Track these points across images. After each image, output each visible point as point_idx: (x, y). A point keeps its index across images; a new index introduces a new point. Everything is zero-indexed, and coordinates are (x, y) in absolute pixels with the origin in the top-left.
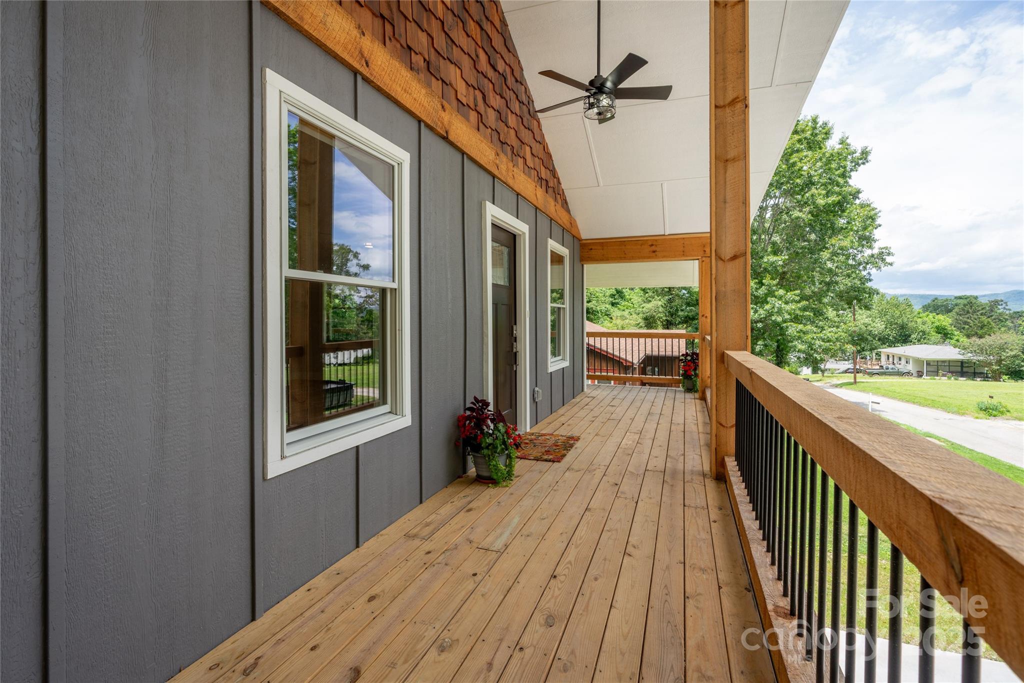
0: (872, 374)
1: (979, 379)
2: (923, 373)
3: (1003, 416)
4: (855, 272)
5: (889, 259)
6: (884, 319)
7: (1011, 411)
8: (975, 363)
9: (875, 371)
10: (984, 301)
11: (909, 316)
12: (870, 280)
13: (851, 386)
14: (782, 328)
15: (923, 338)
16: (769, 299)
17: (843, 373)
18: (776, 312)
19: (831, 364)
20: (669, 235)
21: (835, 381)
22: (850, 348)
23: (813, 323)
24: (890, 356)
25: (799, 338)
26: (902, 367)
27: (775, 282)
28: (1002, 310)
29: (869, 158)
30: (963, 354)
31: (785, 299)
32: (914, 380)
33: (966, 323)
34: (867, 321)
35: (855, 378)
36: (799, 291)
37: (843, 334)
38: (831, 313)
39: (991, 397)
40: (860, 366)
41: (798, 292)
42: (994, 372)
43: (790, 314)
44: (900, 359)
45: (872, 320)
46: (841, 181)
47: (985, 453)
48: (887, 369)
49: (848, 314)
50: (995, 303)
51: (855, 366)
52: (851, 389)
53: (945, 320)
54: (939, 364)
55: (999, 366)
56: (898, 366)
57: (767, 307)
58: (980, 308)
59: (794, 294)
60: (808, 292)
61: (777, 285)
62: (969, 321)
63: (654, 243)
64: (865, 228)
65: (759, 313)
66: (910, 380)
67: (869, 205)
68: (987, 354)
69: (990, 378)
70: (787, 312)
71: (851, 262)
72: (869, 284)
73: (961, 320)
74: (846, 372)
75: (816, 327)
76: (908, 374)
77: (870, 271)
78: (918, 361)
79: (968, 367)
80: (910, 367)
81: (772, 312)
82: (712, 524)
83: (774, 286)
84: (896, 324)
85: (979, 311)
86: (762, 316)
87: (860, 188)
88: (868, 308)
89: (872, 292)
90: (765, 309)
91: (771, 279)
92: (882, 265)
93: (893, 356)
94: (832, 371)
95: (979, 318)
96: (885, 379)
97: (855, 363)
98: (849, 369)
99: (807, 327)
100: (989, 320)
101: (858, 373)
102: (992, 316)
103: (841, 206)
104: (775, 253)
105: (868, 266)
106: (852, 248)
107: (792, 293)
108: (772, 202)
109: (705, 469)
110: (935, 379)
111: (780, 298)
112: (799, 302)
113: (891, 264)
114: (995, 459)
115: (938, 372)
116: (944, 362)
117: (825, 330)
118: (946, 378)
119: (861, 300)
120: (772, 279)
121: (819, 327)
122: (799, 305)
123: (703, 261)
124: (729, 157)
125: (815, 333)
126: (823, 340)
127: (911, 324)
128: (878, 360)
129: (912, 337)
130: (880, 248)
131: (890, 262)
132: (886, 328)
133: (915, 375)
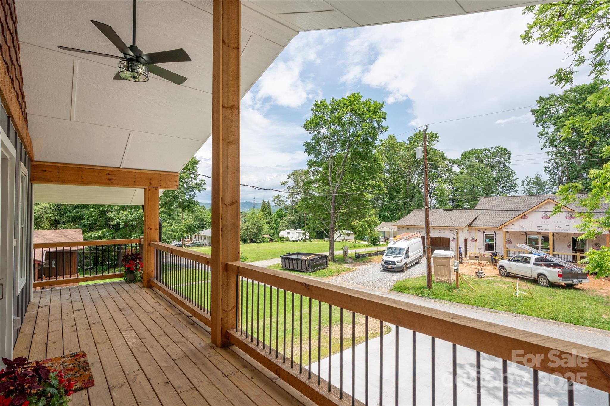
3: (246, 261)
4: (188, 192)
5: (204, 186)
6: (194, 216)
7: (248, 258)
9: (191, 245)
11: (204, 215)
12: (195, 197)
15: (211, 225)
20: (123, 168)
24: (197, 236)
26: (202, 241)
39: (241, 253)
44: (201, 237)
48: (196, 243)
56: (200, 241)
63: (110, 173)
71: (186, 186)
72: (195, 199)
76: (205, 244)
77: (195, 192)
78: (209, 238)
82: (253, 380)
84: (199, 219)
86: (136, 217)
89: (196, 203)
92: (201, 189)
105: (194, 189)
106: (186, 178)
109: (208, 343)
119: (190, 207)
123: (149, 190)
124: (230, 140)
126: (172, 231)
127: (206, 219)
128: (191, 239)
129: (206, 225)
130: (200, 180)
131: (205, 188)
132: (194, 221)
133: (208, 245)
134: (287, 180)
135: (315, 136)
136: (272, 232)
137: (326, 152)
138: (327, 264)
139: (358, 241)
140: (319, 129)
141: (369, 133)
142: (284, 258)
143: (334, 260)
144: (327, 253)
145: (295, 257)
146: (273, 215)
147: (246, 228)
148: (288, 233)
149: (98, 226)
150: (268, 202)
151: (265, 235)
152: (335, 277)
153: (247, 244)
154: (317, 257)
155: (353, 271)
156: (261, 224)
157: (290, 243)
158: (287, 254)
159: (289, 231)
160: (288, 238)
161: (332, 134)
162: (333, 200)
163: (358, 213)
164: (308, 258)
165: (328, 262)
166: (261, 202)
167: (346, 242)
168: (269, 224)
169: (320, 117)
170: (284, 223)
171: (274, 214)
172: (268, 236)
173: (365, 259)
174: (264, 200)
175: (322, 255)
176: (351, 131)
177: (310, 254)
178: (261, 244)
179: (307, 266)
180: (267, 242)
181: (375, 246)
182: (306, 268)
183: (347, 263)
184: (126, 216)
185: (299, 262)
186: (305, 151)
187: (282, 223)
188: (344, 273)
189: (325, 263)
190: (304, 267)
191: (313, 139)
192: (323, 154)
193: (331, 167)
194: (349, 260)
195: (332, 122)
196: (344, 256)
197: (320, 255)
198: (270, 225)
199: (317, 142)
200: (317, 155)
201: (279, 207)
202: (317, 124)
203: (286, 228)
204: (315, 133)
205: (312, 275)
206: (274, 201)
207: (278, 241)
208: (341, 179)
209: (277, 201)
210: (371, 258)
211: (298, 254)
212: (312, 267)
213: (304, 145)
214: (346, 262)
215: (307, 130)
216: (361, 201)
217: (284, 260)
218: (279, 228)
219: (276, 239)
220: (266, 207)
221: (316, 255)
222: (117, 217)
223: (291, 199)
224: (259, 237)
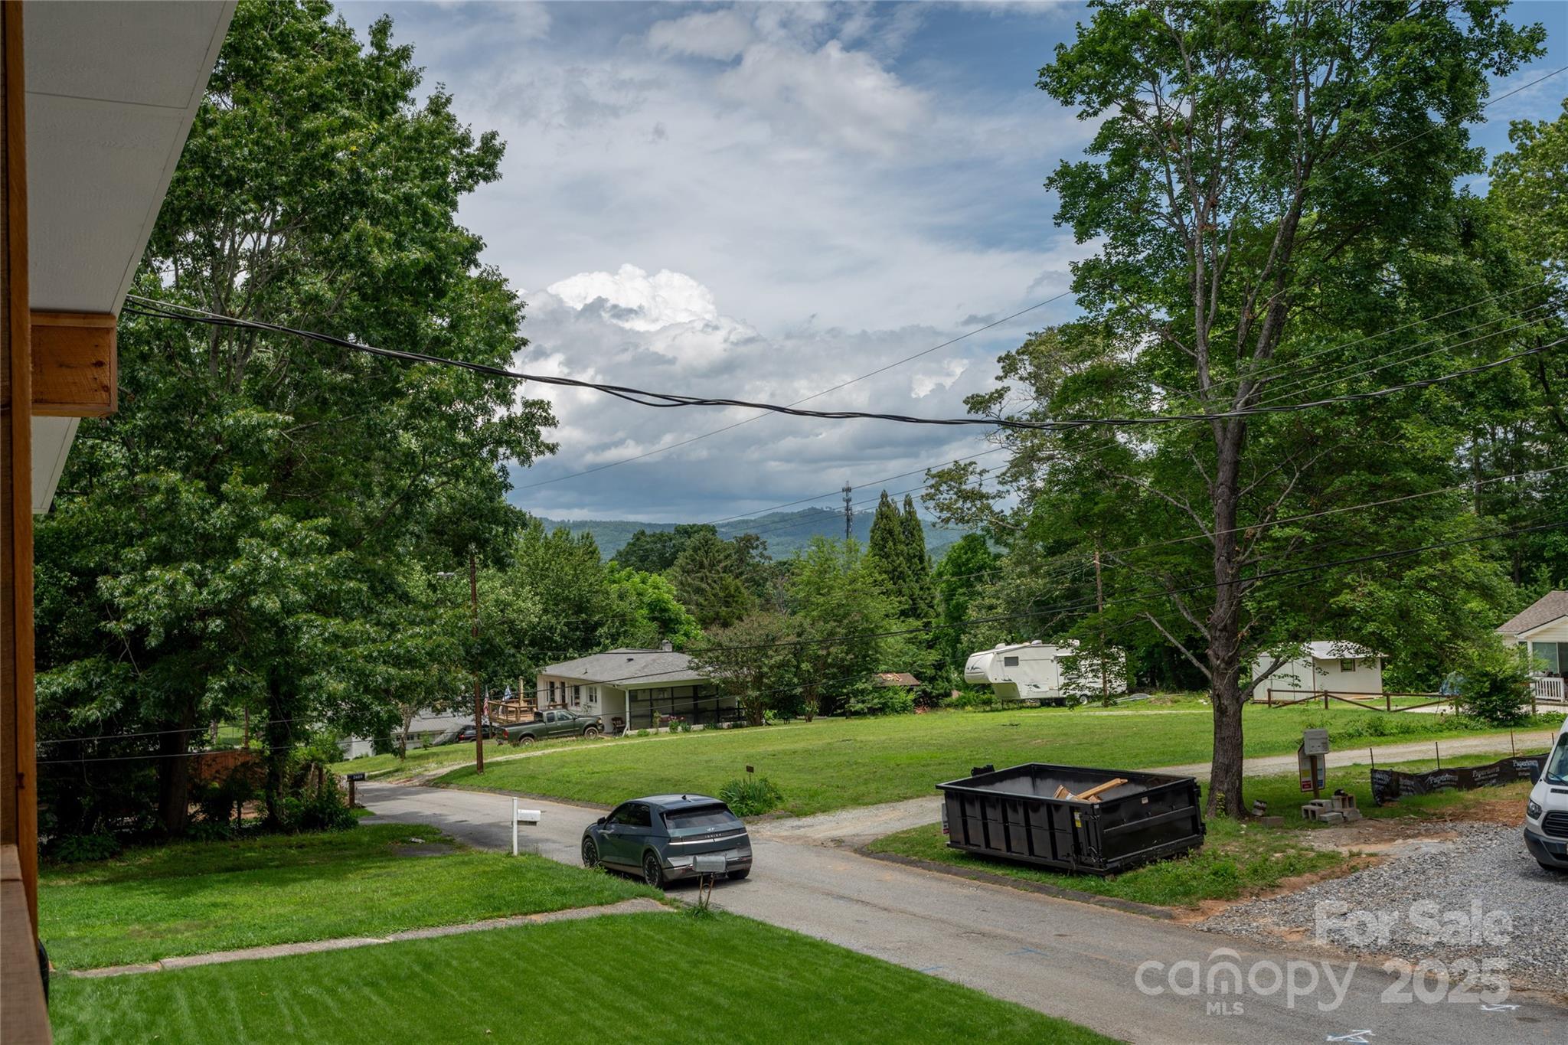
0: (517, 739)
1: (725, 725)
2: (624, 722)
3: (772, 812)
4: (473, 464)
5: (546, 434)
6: (541, 588)
7: (785, 797)
8: (717, 687)
9: (526, 729)
10: (727, 538)
11: (592, 580)
12: (507, 487)
13: (471, 780)
14: (282, 632)
15: (621, 634)
16: (241, 543)
17: (451, 741)
18: (264, 583)
19: (424, 722)
21: (435, 769)
22: (462, 678)
23: (368, 611)
24: (557, 685)
25: (332, 658)
26: (581, 710)
27: (258, 491)
28: (757, 559)
29: (501, 167)
30: (698, 668)
31: (291, 544)
32: (606, 744)
33: (699, 591)
34: (504, 594)
35: (480, 756)
36: (328, 520)
37: (443, 640)
38: (416, 579)
39: (750, 769)
40: (491, 719)
41: (325, 521)
42: (750, 703)
43: (304, 588)
44: (577, 690)
45: (515, 593)
46: (435, 209)
47: (746, 915)
48: (551, 719)
49: (456, 581)
50: (747, 543)
51: (478, 720)
52: (472, 788)
53: (663, 586)
54: (654, 696)
55: (759, 689)
56: (573, 709)
57: (235, 567)
58: (722, 557)
59: (316, 529)
60: (356, 516)
61: (264, 500)
62: (704, 586)
64: (491, 346)
65: (212, 588)
66: (598, 745)
67: (498, 285)
68: (737, 664)
69: (743, 719)
70: (296, 581)
71: (461, 437)
72: (504, 499)
73: (689, 585)
74: (459, 737)
75: (377, 624)
76: (595, 727)
77: (505, 462)
78: (614, 693)
79: (706, 697)
80: (598, 710)
81: (251, 582)
83: (255, 503)
84: (566, 599)
85: (720, 562)
86: (223, 596)
87: (477, 234)
88: (501, 564)
89: (515, 520)
90: (229, 572)
91: (245, 482)
92: (532, 450)
93: (563, 684)
94: (425, 739)
95: (721, 579)
96: (546, 747)
97: (478, 711)
98: (466, 728)
99: (350, 626)
100: (738, 582)
101: (486, 737)
102: (741, 574)
103: (436, 279)
104: (264, 398)
105: (502, 450)
106: (461, 395)
107: (310, 523)
108: (248, 243)
110: (647, 735)
111: (276, 539)
112: (332, 549)
113: (552, 449)
114: (764, 924)
115: (652, 716)
116: (662, 690)
117: (399, 631)
118: (667, 729)
119: (487, 541)
120: (251, 480)
121: (385, 626)
122: (330, 561)
125: (374, 641)
126: (396, 660)
127: (598, 600)
128: (532, 698)
129: (601, 631)
130: (527, 404)
131: (550, 441)
132: (545, 611)
133: (608, 728)
134: (999, 385)
135: (1110, 131)
136: (933, 656)
137: (1178, 210)
138: (1198, 829)
139: (1399, 702)
140: (1130, 90)
141: (1428, 79)
142: (957, 797)
143: (1238, 806)
144: (1202, 771)
145: (1021, 788)
146: (932, 572)
147: (793, 638)
148: (1012, 661)
149: (67, 643)
150: (908, 503)
151: (890, 677)
152: (1244, 904)
153: (798, 726)
154: (1141, 789)
155: (1354, 869)
156: (866, 618)
157: (1025, 713)
158: (976, 771)
159: (1013, 650)
160: (1010, 686)
161: (1208, 109)
162: (1224, 474)
163: (1375, 538)
164: (1089, 795)
165: (1206, 819)
166: (872, 507)
167: (1334, 706)
168: (918, 617)
169: (1136, 25)
170: (991, 608)
171: (937, 561)
172: (909, 680)
173: (1431, 802)
174: (884, 496)
175: (1168, 778)
176: (1317, 79)
177: (1099, 776)
178: (871, 721)
179: (1082, 838)
180: (904, 709)
181: (1502, 724)
182: (1078, 850)
183: (1323, 824)
184: (171, 588)
185: (1038, 819)
186: (1062, 217)
187: (979, 608)
188: (1294, 879)
189: (1189, 826)
190: (1065, 846)
191: (1098, 146)
192: (1161, 224)
193: (1207, 292)
194: (1331, 808)
195: (1205, 42)
196: (1305, 785)
197: (1158, 779)
198: (919, 623)
199: (1125, 158)
200: (1126, 233)
201: (965, 529)
202: (1118, 63)
203: (1003, 636)
204: (1114, 111)
205: (1107, 893)
206: (931, 497)
207: (960, 705)
208: (1265, 353)
209: (947, 496)
210: (1469, 796)
211: (1036, 772)
212: (1110, 848)
213: (1051, 181)
214: (1314, 821)
215: (1066, 103)
216: (1388, 472)
217: (956, 806)
218: (964, 638)
219: (955, 695)
220: (898, 529)
221: (1133, 778)
222: (133, 600)
223: (1023, 481)
224: (860, 686)
